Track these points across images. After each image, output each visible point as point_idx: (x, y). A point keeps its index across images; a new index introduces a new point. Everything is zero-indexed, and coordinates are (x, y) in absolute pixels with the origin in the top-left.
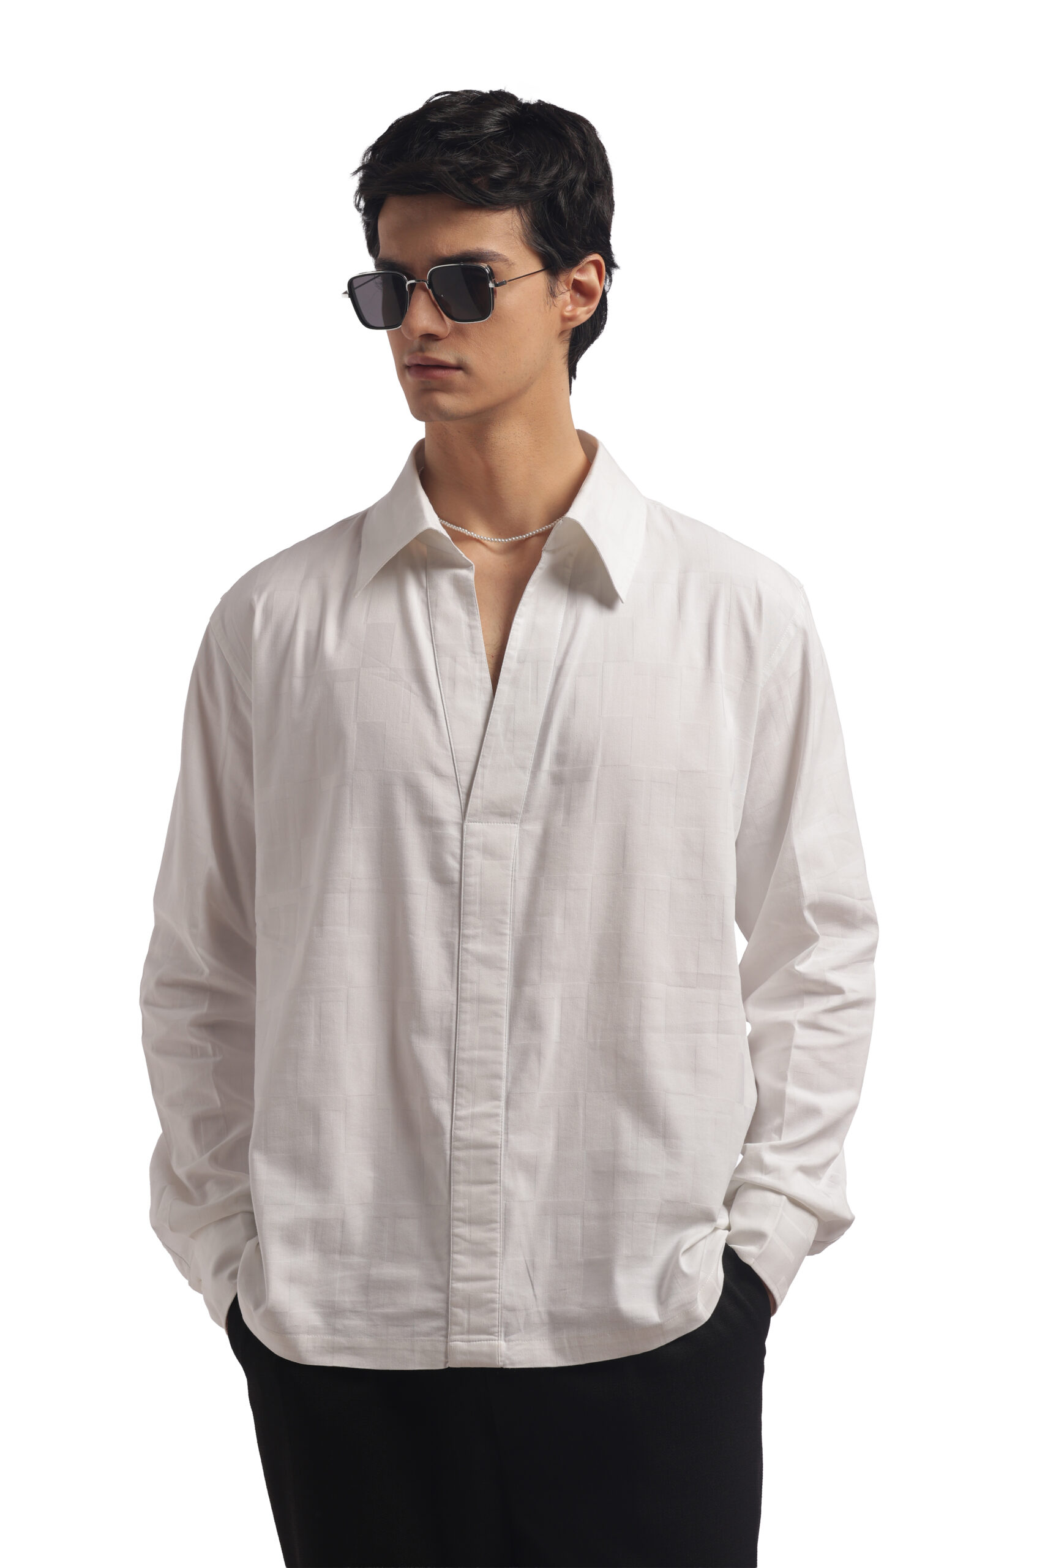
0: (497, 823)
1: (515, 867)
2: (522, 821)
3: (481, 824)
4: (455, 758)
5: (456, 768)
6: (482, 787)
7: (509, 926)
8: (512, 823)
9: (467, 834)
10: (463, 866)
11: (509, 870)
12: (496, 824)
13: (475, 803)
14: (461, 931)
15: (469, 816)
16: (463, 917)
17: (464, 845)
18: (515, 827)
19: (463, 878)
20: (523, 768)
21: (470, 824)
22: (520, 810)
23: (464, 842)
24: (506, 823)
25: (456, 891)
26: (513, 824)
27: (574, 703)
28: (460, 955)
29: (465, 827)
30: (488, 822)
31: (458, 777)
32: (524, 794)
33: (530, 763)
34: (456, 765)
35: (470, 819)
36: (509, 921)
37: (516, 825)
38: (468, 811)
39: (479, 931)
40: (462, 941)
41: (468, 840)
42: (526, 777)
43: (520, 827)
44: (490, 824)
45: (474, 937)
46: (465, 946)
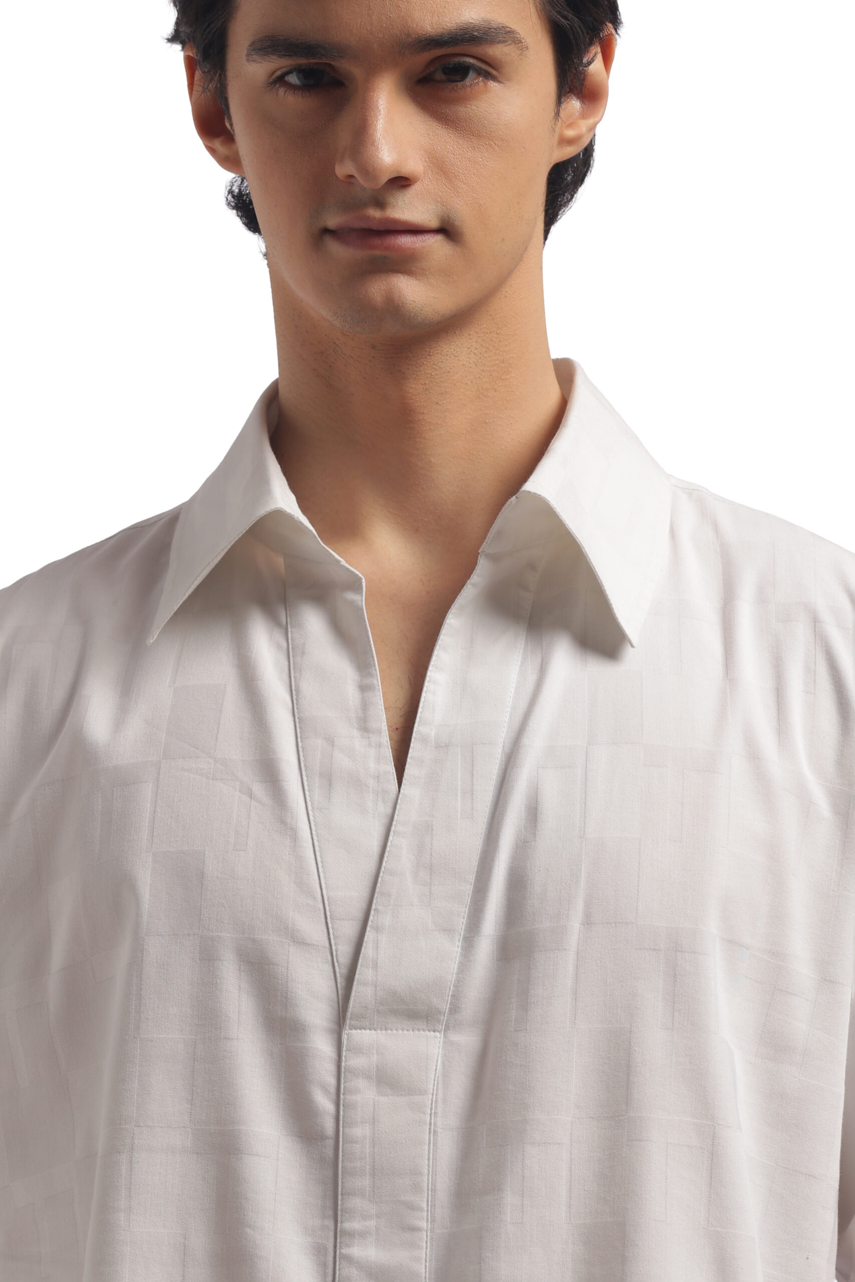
0: (403, 1030)
1: (436, 1107)
2: (447, 1028)
3: (373, 1032)
4: (328, 913)
5: (331, 931)
6: (375, 966)
7: (425, 1214)
8: (429, 1031)
9: (347, 1050)
10: (342, 1107)
11: (424, 1113)
12: (400, 1031)
13: (362, 993)
14: (339, 1225)
15: (351, 1019)
16: (342, 1199)
17: (343, 1070)
18: (436, 1037)
19: (341, 1129)
20: (448, 931)
21: (354, 1031)
22: (445, 1007)
23: (343, 1064)
24: (418, 1030)
25: (330, 1152)
26: (432, 1033)
27: (533, 813)
28: (337, 1267)
29: (345, 1037)
30: (386, 1030)
31: (334, 948)
32: (452, 978)
33: (461, 923)
34: (330, 925)
35: (353, 1022)
36: (425, 1206)
37: (437, 1034)
38: (350, 1010)
39: (371, 1224)
40: (340, 1242)
41: (351, 1061)
42: (455, 948)
43: (445, 1037)
44: (389, 1032)
45: (363, 1235)
46: (343, 1251)
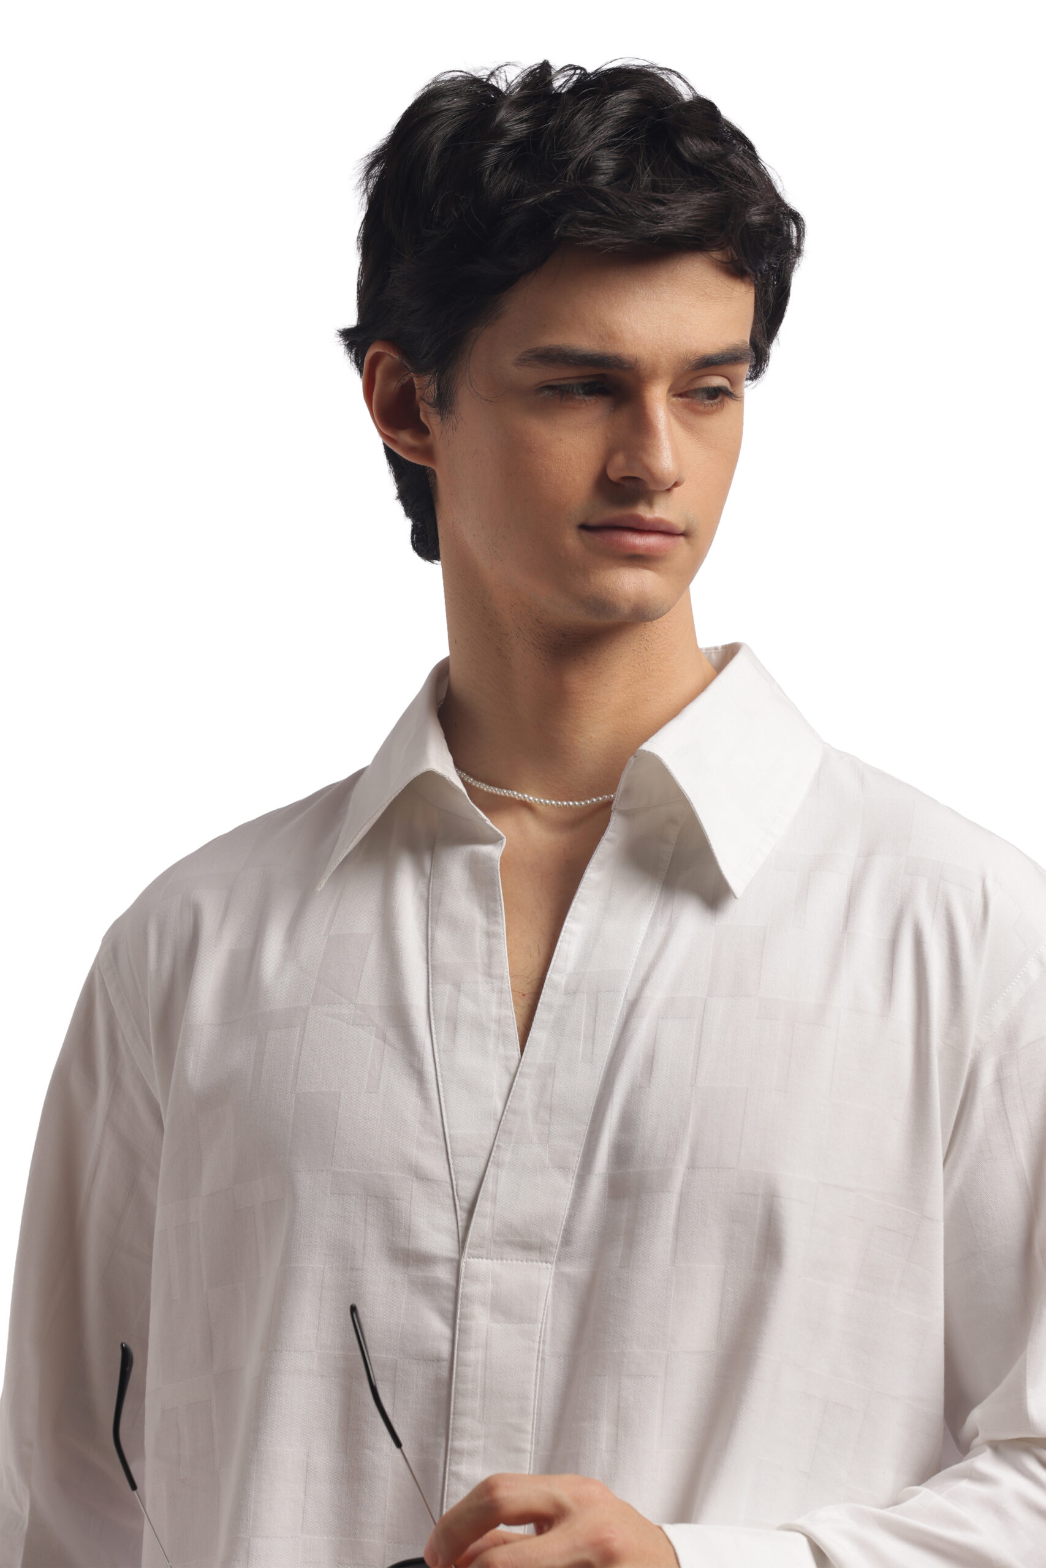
0: (517, 1260)
1: (545, 1336)
2: (559, 1259)
3: (490, 1261)
4: (449, 1150)
5: (452, 1166)
6: (494, 1199)
7: (530, 1436)
8: (542, 1262)
9: (465, 1277)
10: (457, 1332)
11: (533, 1341)
12: (515, 1262)
13: (481, 1224)
14: (450, 1442)
15: (469, 1247)
16: (454, 1418)
17: (460, 1296)
18: (547, 1268)
19: (456, 1351)
20: (563, 1168)
21: (472, 1260)
22: (557, 1238)
23: (460, 1291)
24: (532, 1261)
25: (445, 1373)
26: (544, 1264)
27: (650, 1062)
28: (446, 1483)
29: (463, 1265)
30: (502, 1259)
31: (454, 1182)
32: (564, 1213)
33: (575, 1162)
34: (451, 1161)
35: (471, 1251)
36: (529, 1428)
37: (549, 1265)
38: (469, 1240)
39: (480, 1443)
40: (450, 1459)
41: (467, 1288)
42: (568, 1186)
43: (556, 1268)
44: (505, 1261)
45: (471, 1453)
46: (453, 1468)
